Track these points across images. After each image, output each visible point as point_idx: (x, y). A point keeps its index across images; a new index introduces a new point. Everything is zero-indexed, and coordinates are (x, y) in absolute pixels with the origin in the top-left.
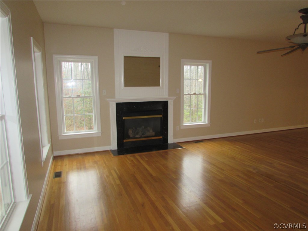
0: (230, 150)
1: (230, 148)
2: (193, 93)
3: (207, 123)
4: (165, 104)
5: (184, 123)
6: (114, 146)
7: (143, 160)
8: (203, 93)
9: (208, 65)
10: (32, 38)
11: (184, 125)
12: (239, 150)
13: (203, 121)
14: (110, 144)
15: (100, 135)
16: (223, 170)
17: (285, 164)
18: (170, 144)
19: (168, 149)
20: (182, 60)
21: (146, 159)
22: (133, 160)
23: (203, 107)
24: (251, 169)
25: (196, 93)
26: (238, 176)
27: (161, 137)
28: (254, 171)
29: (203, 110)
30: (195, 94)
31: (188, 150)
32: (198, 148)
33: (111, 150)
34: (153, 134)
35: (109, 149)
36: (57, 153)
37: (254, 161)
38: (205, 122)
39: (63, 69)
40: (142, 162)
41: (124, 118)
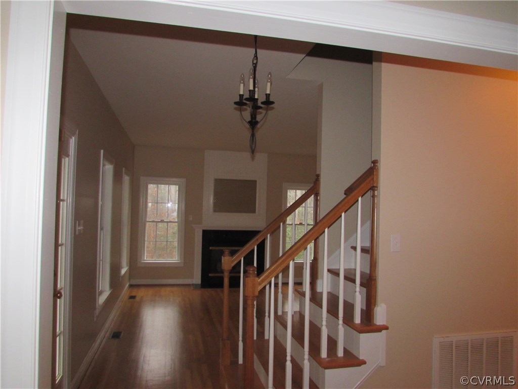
6: (197, 279)
10: (124, 169)
14: (192, 277)
15: (182, 265)
33: (193, 284)
35: (191, 283)
36: (134, 282)
39: (150, 191)
41: (211, 248)
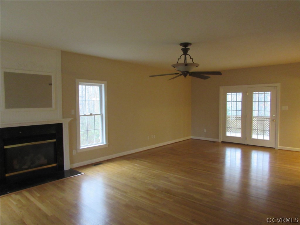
0: (129, 169)
1: (129, 167)
2: (89, 114)
3: (105, 143)
4: (59, 127)
5: (81, 146)
7: (34, 197)
8: (99, 113)
9: (103, 86)
11: (81, 148)
12: (138, 168)
13: (101, 141)
16: (126, 193)
17: (178, 176)
18: (66, 170)
19: (64, 178)
20: (77, 80)
21: (38, 195)
22: (20, 199)
23: (101, 127)
24: (151, 187)
25: (93, 114)
26: (141, 197)
27: (55, 165)
28: (155, 189)
29: (101, 131)
30: (91, 115)
31: (87, 176)
32: (98, 171)
34: (46, 161)
37: (153, 177)
38: (103, 143)
40: (32, 199)
41: (5, 147)
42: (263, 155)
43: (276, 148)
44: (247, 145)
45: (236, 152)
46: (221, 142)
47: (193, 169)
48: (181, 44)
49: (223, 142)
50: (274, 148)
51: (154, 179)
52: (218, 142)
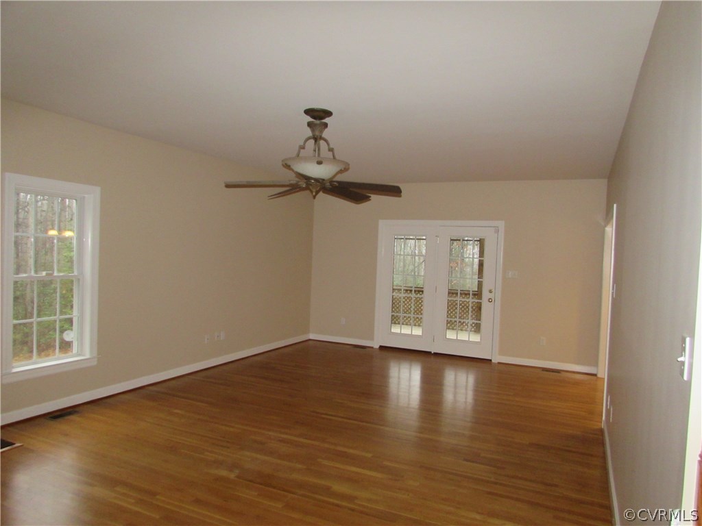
8: (75, 274)
11: (14, 370)
13: (75, 351)
20: (8, 176)
23: (76, 312)
24: (223, 472)
28: (232, 475)
29: (76, 320)
31: (32, 451)
32: (67, 435)
38: (82, 355)
42: (467, 377)
43: (493, 361)
44: (436, 354)
45: (410, 369)
46: (378, 347)
47: (323, 416)
48: (308, 112)
49: (382, 348)
50: (491, 360)
51: (228, 448)
52: (372, 348)
